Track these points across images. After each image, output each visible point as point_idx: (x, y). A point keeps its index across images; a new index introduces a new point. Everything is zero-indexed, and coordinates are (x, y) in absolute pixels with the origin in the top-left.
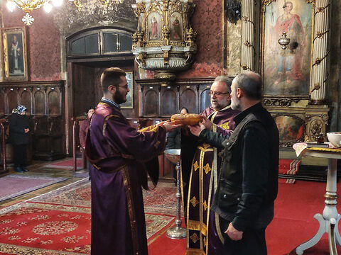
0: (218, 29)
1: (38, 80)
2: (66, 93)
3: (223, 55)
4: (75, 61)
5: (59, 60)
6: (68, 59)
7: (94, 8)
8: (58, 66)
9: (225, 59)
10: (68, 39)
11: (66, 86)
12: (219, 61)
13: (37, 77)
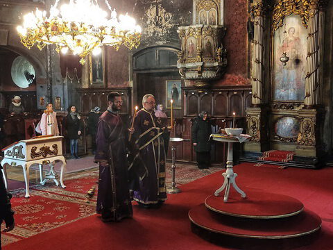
0: (244, 47)
1: (113, 87)
2: (132, 97)
3: (247, 68)
4: (139, 72)
5: (128, 72)
6: (134, 70)
7: (152, 31)
8: (127, 76)
9: (249, 71)
10: (134, 56)
11: (132, 91)
12: (244, 73)
13: (112, 84)
